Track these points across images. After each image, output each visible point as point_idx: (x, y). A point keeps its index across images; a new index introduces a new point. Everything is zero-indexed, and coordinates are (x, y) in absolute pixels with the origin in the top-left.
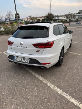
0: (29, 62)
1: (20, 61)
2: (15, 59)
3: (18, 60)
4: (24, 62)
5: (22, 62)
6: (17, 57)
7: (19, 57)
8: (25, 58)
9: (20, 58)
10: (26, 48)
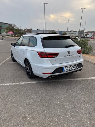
0: (77, 68)
1: (70, 69)
2: (65, 70)
3: (69, 70)
4: (74, 69)
5: (73, 70)
6: (66, 67)
7: (68, 67)
8: (73, 66)
9: (70, 66)
10: (73, 56)
